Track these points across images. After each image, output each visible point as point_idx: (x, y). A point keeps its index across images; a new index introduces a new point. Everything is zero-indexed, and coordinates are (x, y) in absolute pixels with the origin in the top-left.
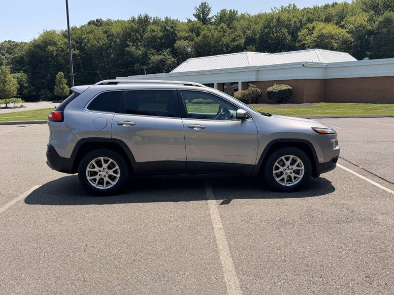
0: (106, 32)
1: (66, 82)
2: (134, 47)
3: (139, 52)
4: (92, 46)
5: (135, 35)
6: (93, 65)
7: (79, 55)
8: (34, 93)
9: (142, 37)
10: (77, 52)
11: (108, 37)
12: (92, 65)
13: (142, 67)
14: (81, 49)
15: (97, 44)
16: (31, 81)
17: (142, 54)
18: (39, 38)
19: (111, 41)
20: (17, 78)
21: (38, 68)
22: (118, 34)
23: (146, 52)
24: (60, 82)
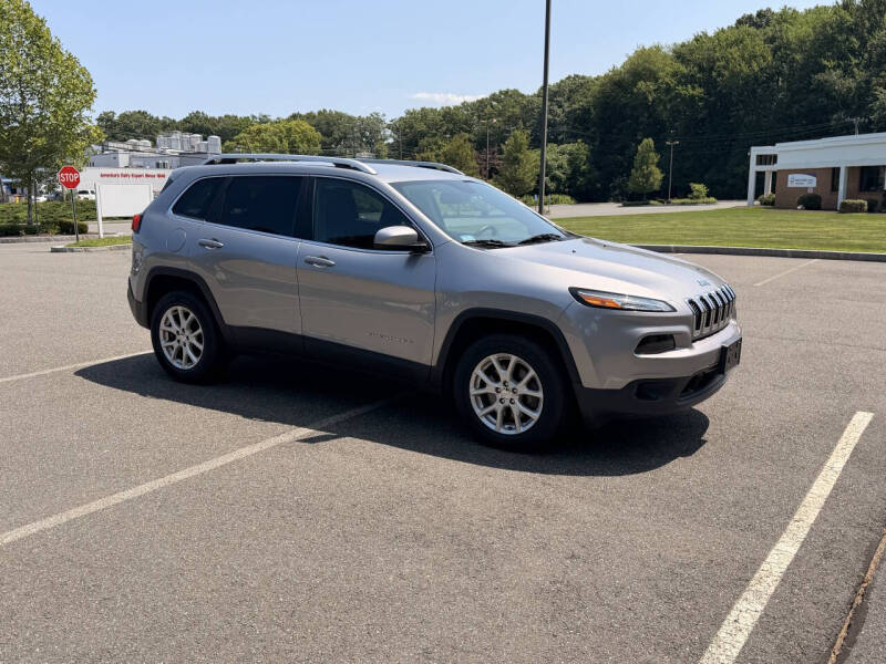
0: (771, 40)
1: (656, 160)
2: (839, 72)
3: (850, 83)
4: (734, 75)
5: (847, 39)
6: (731, 121)
7: (701, 99)
8: (599, 185)
9: (864, 43)
10: (699, 91)
11: (775, 51)
12: (729, 118)
13: (849, 119)
14: (709, 84)
15: (745, 69)
16: (596, 159)
17: (859, 88)
18: (622, 67)
19: (782, 59)
20: (570, 154)
21: (615, 131)
22: (802, 42)
23: (868, 82)
24: (644, 161)
